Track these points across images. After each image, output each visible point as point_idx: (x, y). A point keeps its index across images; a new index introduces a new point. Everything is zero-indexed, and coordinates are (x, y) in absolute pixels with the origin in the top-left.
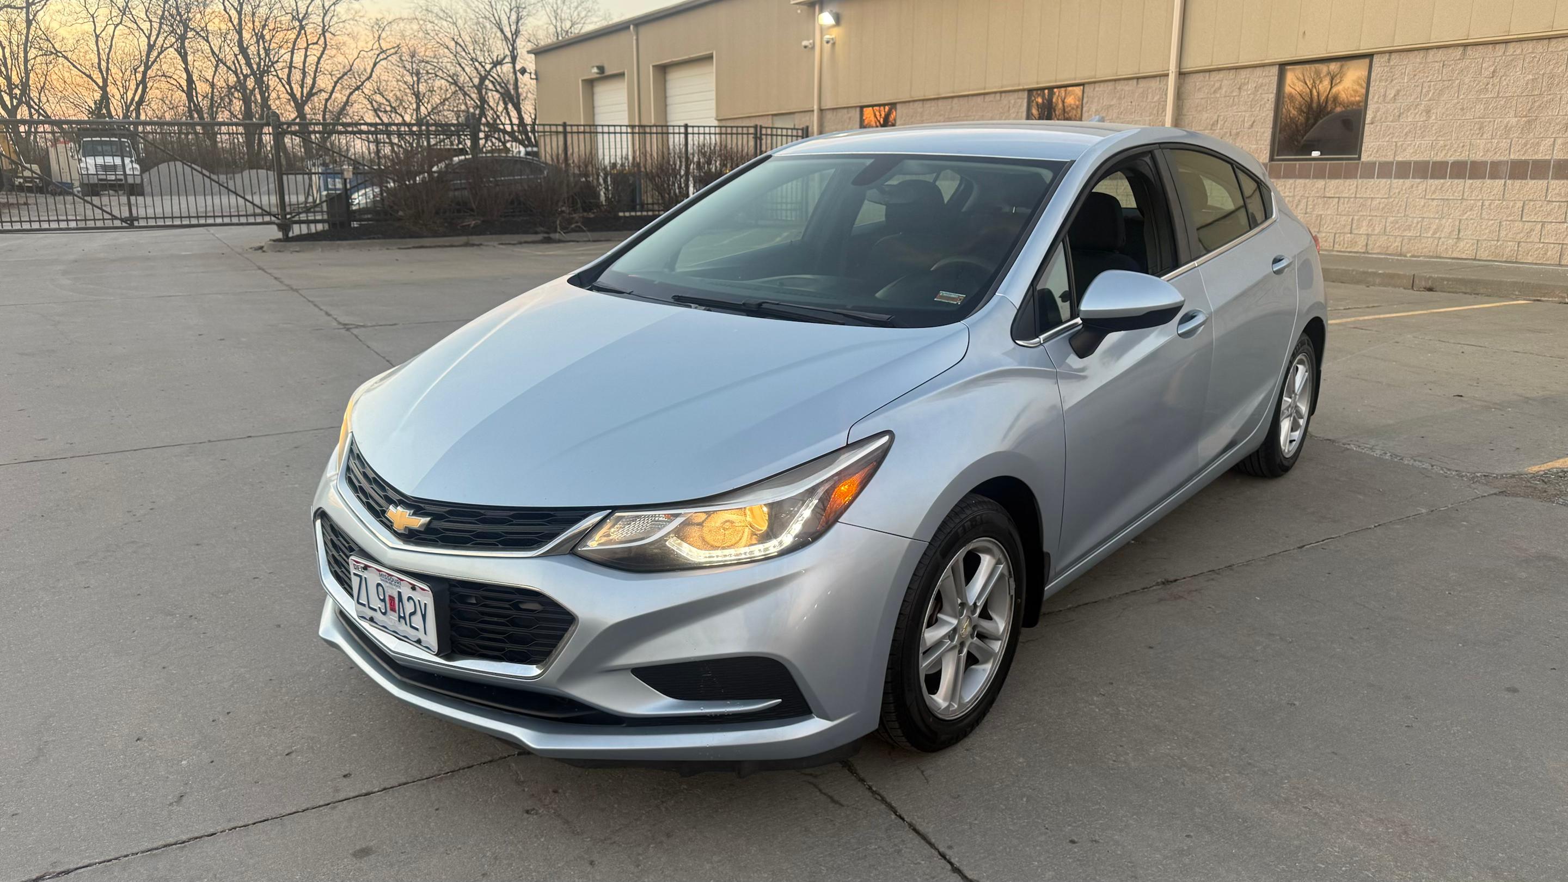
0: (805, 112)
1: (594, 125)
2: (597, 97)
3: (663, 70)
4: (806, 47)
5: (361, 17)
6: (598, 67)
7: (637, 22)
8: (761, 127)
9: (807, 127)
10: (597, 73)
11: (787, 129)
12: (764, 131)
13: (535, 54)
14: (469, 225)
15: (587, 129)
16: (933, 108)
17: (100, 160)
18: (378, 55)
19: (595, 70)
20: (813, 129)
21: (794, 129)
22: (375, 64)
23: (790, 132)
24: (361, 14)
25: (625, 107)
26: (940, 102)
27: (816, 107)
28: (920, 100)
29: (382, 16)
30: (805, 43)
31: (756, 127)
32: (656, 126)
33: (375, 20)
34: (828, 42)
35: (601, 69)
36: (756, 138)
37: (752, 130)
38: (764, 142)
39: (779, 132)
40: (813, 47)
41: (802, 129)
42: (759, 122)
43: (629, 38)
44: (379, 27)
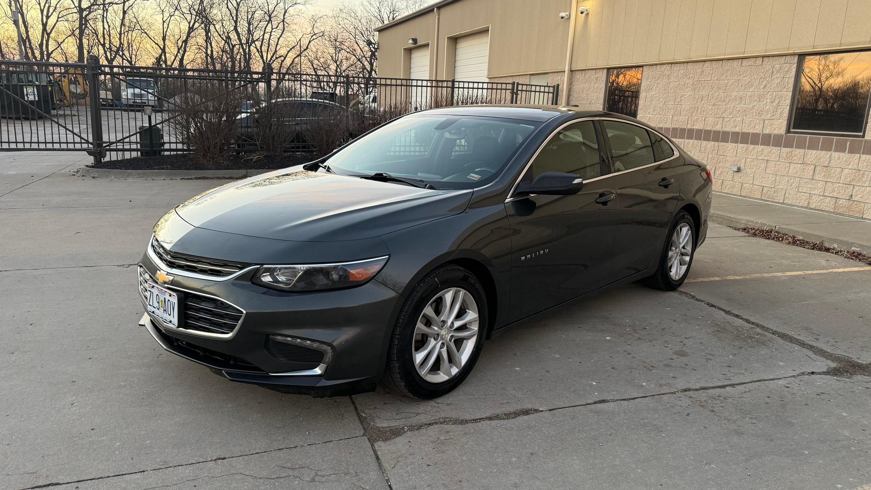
0: (557, 72)
1: (410, 80)
2: (413, 61)
3: (455, 40)
4: (562, 18)
5: (302, 13)
6: (413, 39)
7: (438, 5)
8: (518, 84)
9: (558, 85)
10: (413, 44)
11: (540, 86)
12: (520, 87)
13: (379, 31)
14: (252, 159)
15: (404, 82)
16: (682, 72)
17: (137, 91)
18: (312, 36)
19: (411, 41)
20: (563, 87)
21: (547, 86)
22: (310, 42)
23: (542, 89)
24: (302, 12)
25: (428, 68)
26: (690, 65)
27: (567, 69)
28: (668, 63)
29: (315, 14)
30: (563, 14)
31: (513, 84)
32: (447, 81)
33: (311, 16)
34: (582, 13)
35: (415, 41)
36: (513, 93)
37: (510, 87)
38: (519, 97)
39: (533, 88)
40: (569, 18)
41: (554, 87)
42: (516, 80)
43: (433, 18)
44: (314, 20)
